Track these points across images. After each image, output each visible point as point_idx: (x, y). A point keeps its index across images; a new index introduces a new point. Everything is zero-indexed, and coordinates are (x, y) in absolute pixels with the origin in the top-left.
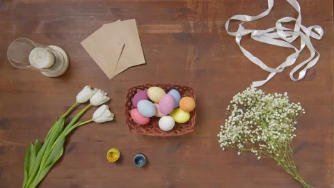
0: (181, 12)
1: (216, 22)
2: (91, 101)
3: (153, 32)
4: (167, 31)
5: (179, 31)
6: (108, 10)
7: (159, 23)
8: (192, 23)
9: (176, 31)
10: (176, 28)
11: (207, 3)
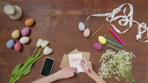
0: (82, 5)
1: (97, 10)
2: (42, 46)
3: (69, 14)
4: (75, 14)
5: (81, 14)
6: (49, 4)
7: (72, 10)
8: (86, 10)
9: (79, 14)
10: (80, 13)
11: (93, 2)
